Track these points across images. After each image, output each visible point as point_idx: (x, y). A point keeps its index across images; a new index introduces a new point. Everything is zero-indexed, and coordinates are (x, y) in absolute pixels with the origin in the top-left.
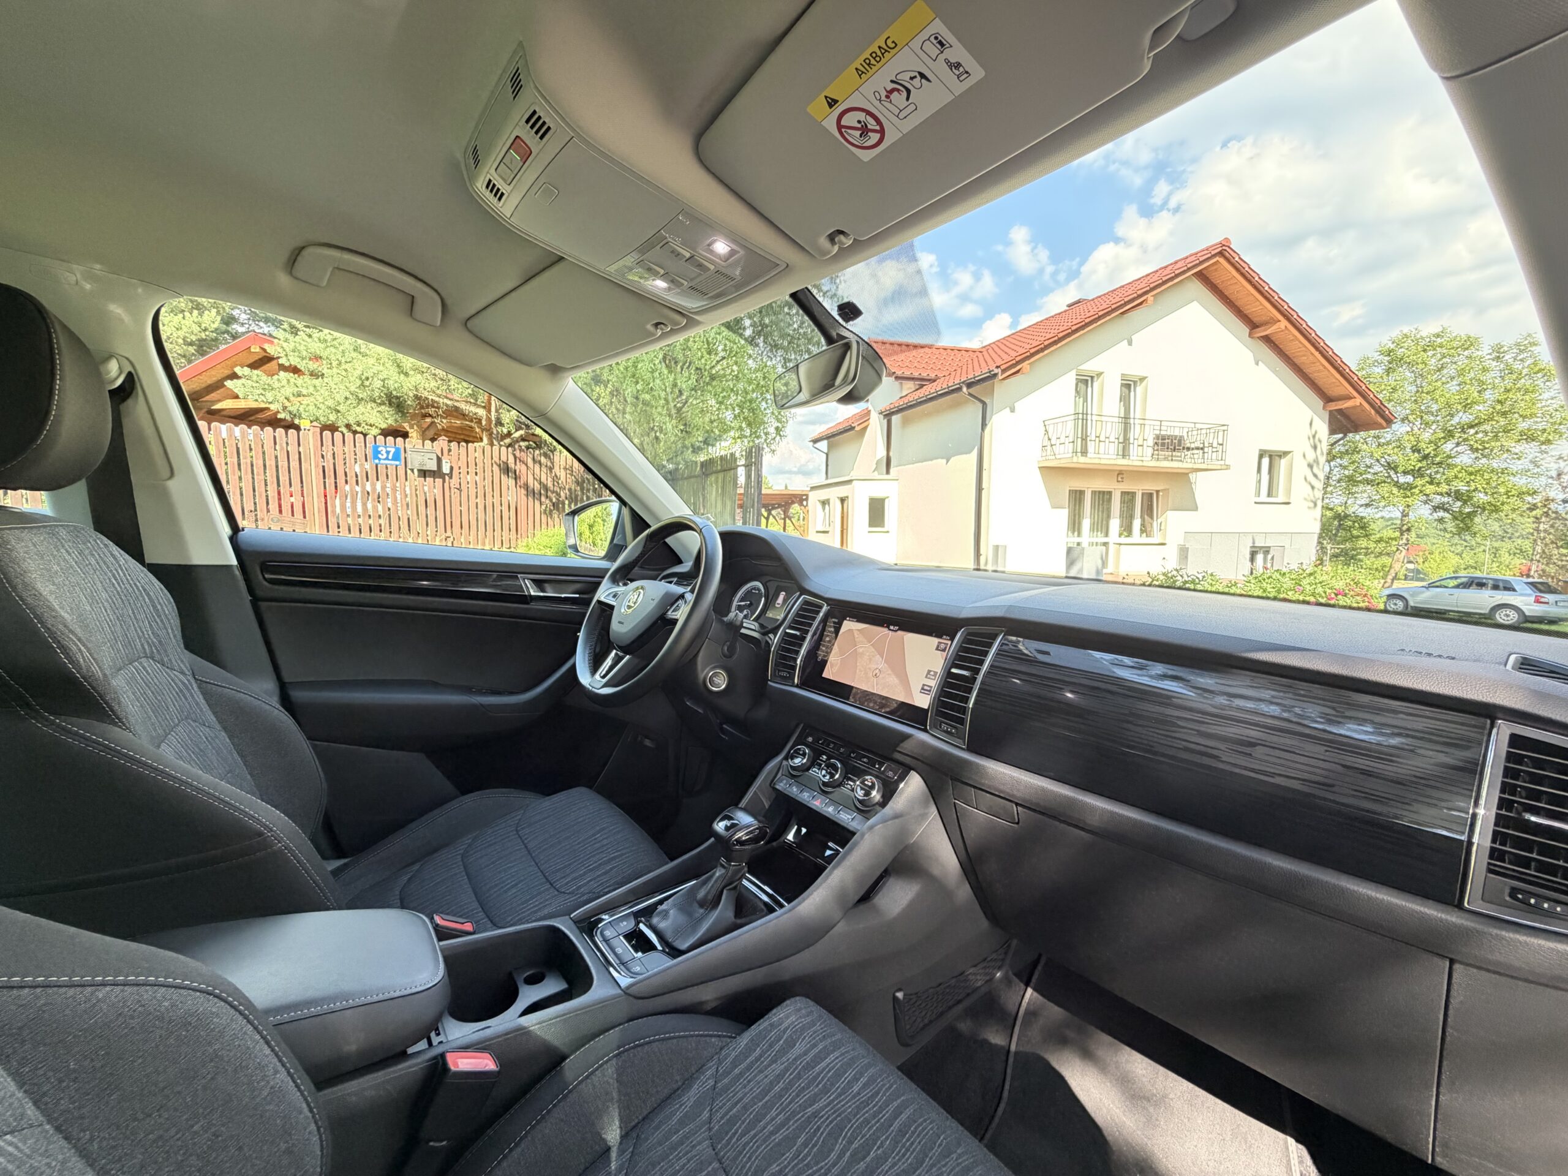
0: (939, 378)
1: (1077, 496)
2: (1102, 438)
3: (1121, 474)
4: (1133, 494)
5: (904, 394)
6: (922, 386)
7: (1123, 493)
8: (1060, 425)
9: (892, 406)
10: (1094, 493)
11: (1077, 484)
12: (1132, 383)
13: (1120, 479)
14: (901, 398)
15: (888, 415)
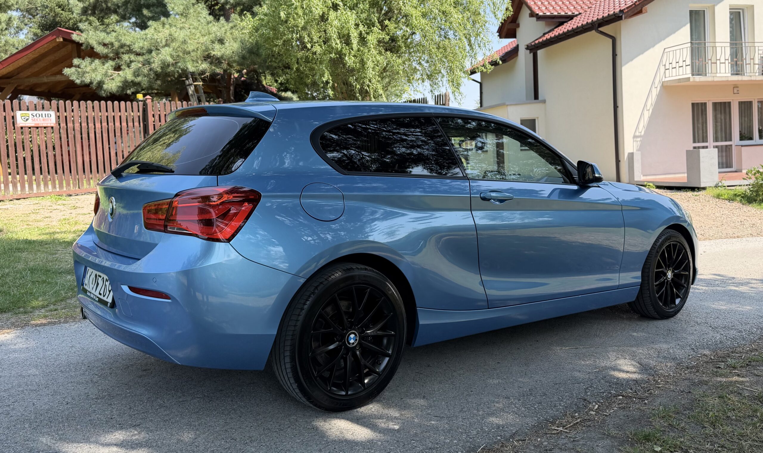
0: (576, 16)
1: (699, 108)
3: (735, 87)
4: (751, 103)
5: (547, 30)
6: (562, 24)
7: (741, 103)
8: (678, 52)
9: (537, 42)
10: (715, 104)
11: (700, 98)
12: (741, 11)
13: (735, 91)
14: (544, 34)
15: (533, 49)
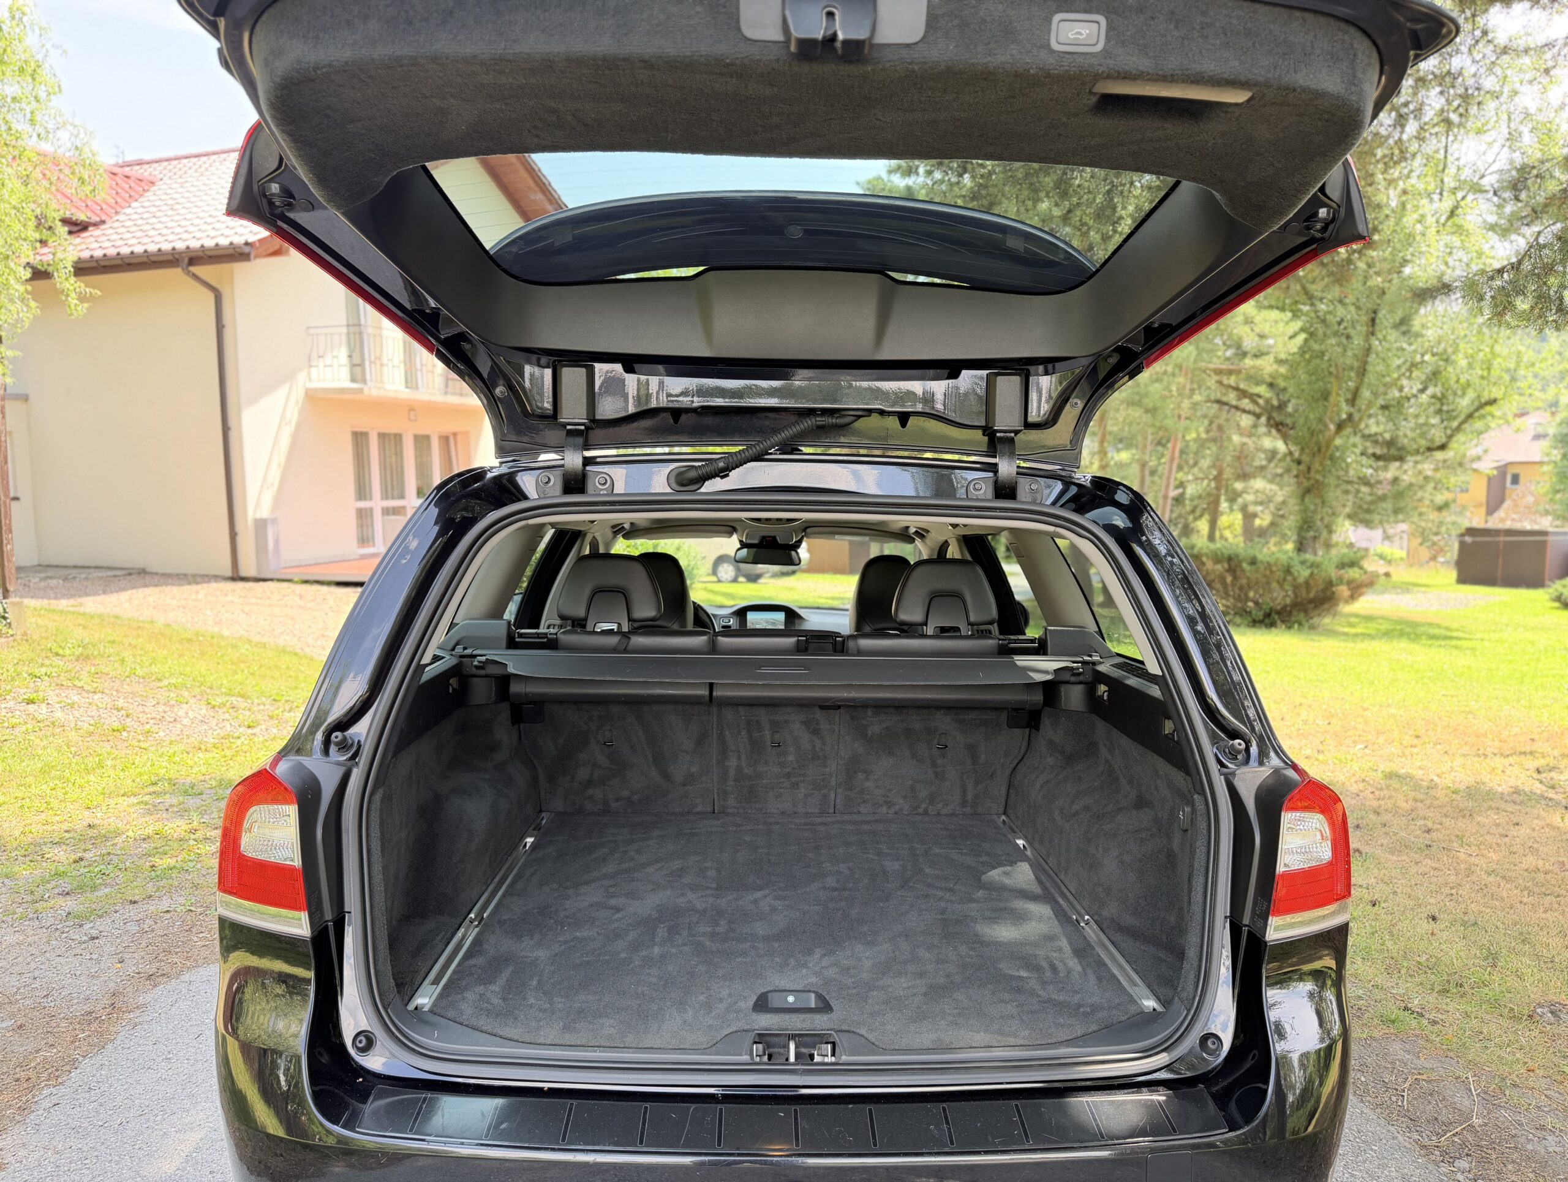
1: (359, 438)
2: (385, 361)
3: (411, 409)
4: (427, 438)
10: (382, 436)
11: (361, 424)
13: (412, 417)
